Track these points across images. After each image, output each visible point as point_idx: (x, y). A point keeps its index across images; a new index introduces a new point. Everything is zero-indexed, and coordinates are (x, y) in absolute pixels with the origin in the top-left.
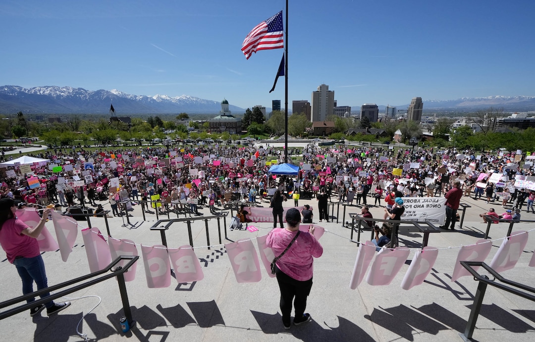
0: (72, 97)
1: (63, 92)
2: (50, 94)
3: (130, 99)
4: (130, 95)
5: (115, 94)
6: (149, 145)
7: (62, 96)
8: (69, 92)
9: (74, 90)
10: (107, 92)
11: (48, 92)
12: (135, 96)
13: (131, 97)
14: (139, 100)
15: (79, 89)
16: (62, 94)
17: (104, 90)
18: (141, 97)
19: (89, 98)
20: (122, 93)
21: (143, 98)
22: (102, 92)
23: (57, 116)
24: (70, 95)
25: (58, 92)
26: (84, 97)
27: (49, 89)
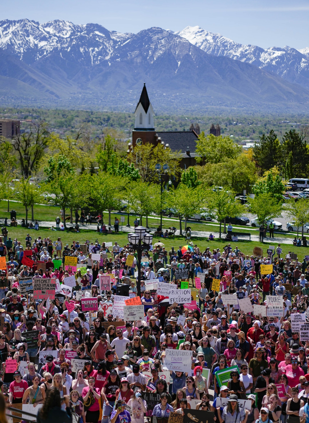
0: (65, 53)
1: (44, 39)
2: (10, 45)
3: (238, 62)
4: (239, 46)
5: (193, 42)
6: (216, 236)
7: (42, 51)
8: (60, 40)
9: (76, 29)
10: (171, 36)
11: (8, 38)
12: (259, 51)
13: (243, 55)
14: (269, 64)
15: (92, 27)
16: (43, 44)
17: (160, 31)
18: (278, 53)
19: (112, 59)
20: (215, 38)
21: (281, 57)
22: (155, 37)
23: (15, 118)
24: (62, 49)
25: (31, 38)
26: (99, 53)
27: (12, 29)
